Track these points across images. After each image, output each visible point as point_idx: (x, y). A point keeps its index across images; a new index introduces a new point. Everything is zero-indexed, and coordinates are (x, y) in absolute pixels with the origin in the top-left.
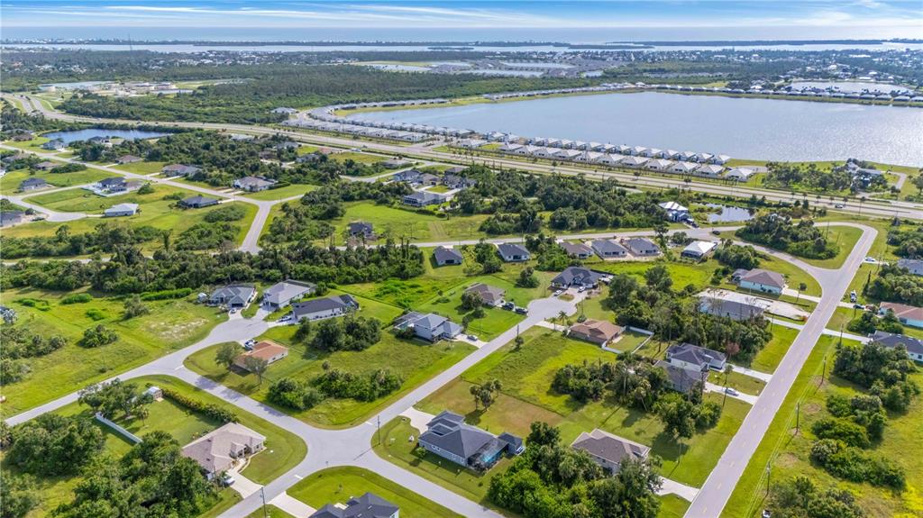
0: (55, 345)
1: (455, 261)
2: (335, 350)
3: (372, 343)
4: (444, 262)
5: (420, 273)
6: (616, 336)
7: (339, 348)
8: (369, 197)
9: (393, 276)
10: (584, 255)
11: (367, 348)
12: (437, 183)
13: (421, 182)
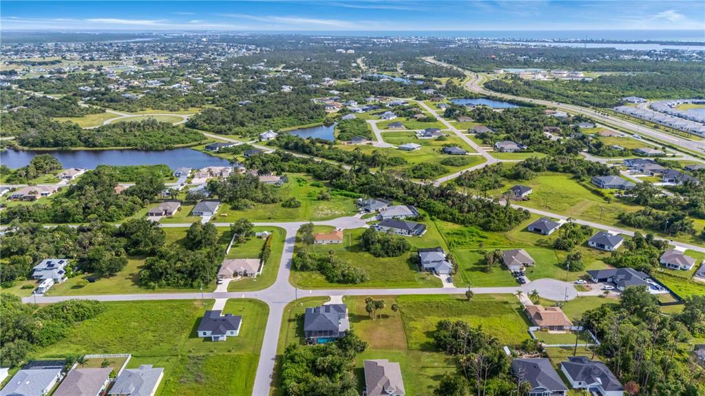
0: (273, 201)
1: (543, 232)
2: (365, 251)
3: (389, 256)
4: (533, 229)
5: (501, 230)
6: (560, 328)
7: (368, 250)
8: (572, 172)
9: (480, 225)
10: (676, 266)
11: (383, 257)
12: (655, 174)
13: (642, 170)
